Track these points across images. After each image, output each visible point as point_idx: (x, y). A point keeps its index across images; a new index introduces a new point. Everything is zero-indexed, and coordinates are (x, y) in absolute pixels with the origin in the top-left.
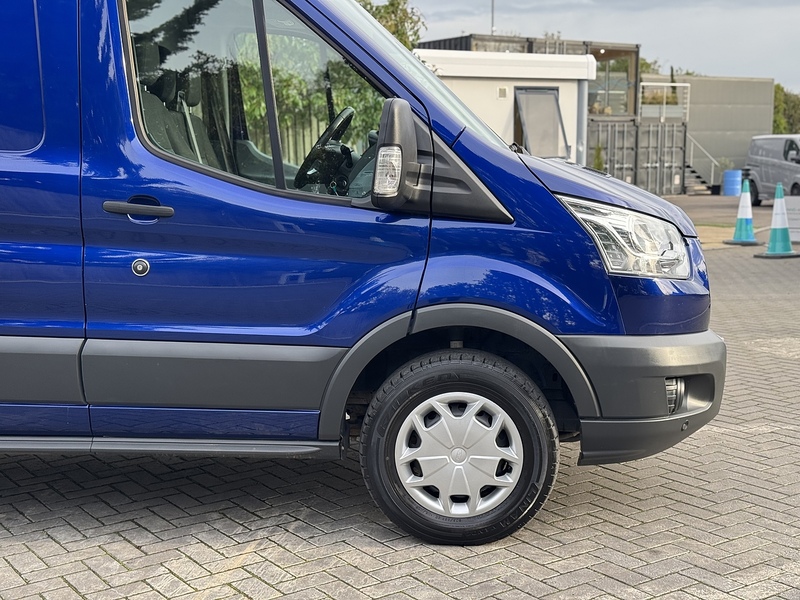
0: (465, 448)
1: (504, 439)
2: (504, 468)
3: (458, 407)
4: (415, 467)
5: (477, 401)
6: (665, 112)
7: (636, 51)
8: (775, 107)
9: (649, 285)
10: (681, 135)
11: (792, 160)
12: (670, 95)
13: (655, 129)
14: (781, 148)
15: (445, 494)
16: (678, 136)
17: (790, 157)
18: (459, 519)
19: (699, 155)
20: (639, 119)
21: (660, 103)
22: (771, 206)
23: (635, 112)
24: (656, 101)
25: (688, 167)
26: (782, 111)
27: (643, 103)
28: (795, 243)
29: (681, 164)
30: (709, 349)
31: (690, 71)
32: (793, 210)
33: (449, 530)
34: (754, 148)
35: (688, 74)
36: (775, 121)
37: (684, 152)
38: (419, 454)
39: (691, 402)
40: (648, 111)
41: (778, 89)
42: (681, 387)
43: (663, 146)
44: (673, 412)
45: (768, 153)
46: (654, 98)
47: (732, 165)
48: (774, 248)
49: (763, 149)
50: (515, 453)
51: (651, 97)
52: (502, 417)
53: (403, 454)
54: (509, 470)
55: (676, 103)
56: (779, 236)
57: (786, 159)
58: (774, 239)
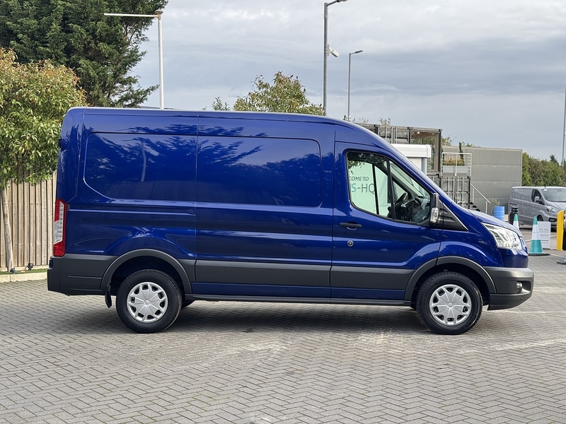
0: (452, 303)
1: (465, 300)
2: (465, 309)
3: (450, 289)
4: (436, 309)
5: (457, 288)
6: (458, 170)
7: (439, 133)
8: (523, 167)
9: (510, 251)
10: (467, 184)
11: (537, 201)
12: (460, 159)
13: (451, 180)
14: (530, 194)
15: (446, 318)
16: (465, 185)
17: (535, 200)
18: (451, 326)
19: (477, 196)
20: (441, 174)
21: (454, 165)
22: (531, 229)
23: (439, 170)
24: (451, 163)
25: (472, 203)
26: (527, 169)
27: (443, 164)
28: (544, 249)
29: (467, 202)
30: (529, 273)
31: (470, 144)
32: (542, 229)
33: (447, 330)
34: (513, 193)
35: (468, 146)
36: (523, 176)
37: (469, 194)
38: (437, 305)
39: (523, 290)
40: (446, 169)
41: (525, 156)
42: (521, 285)
43: (456, 190)
44: (519, 293)
45: (521, 196)
46: (450, 162)
47: (499, 203)
48: (533, 251)
49: (518, 194)
50: (469, 304)
51: (448, 160)
52: (464, 293)
53: (432, 305)
54: (466, 310)
55: (464, 165)
56: (536, 244)
57: (533, 201)
58: (533, 246)
